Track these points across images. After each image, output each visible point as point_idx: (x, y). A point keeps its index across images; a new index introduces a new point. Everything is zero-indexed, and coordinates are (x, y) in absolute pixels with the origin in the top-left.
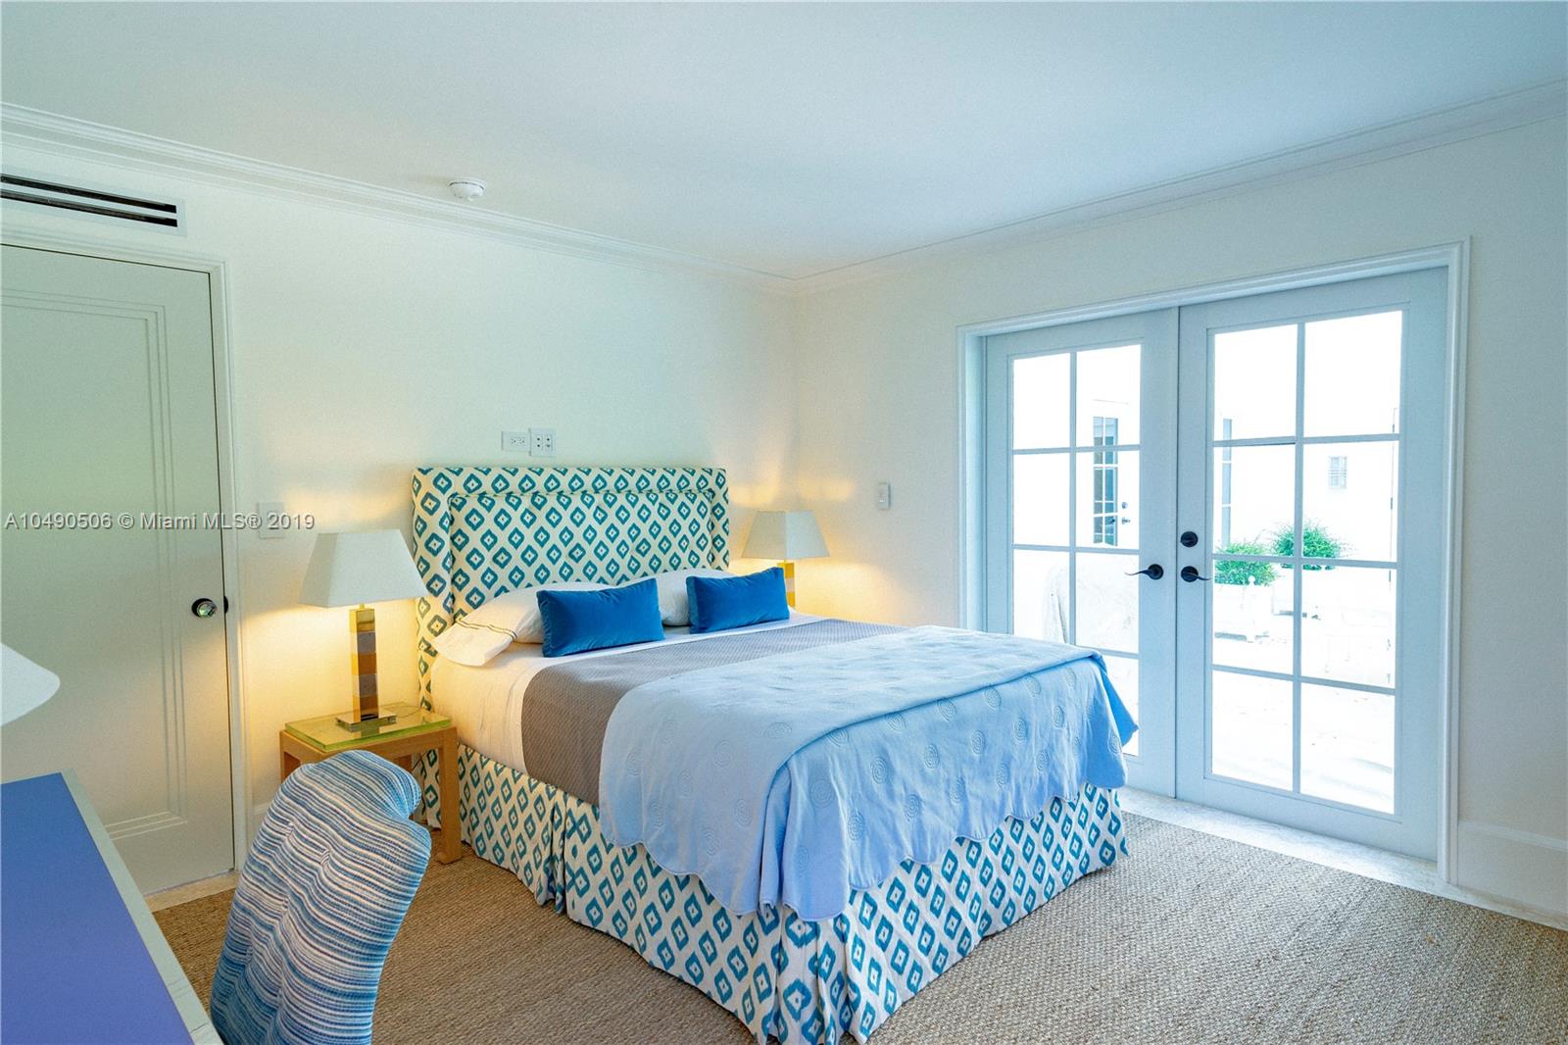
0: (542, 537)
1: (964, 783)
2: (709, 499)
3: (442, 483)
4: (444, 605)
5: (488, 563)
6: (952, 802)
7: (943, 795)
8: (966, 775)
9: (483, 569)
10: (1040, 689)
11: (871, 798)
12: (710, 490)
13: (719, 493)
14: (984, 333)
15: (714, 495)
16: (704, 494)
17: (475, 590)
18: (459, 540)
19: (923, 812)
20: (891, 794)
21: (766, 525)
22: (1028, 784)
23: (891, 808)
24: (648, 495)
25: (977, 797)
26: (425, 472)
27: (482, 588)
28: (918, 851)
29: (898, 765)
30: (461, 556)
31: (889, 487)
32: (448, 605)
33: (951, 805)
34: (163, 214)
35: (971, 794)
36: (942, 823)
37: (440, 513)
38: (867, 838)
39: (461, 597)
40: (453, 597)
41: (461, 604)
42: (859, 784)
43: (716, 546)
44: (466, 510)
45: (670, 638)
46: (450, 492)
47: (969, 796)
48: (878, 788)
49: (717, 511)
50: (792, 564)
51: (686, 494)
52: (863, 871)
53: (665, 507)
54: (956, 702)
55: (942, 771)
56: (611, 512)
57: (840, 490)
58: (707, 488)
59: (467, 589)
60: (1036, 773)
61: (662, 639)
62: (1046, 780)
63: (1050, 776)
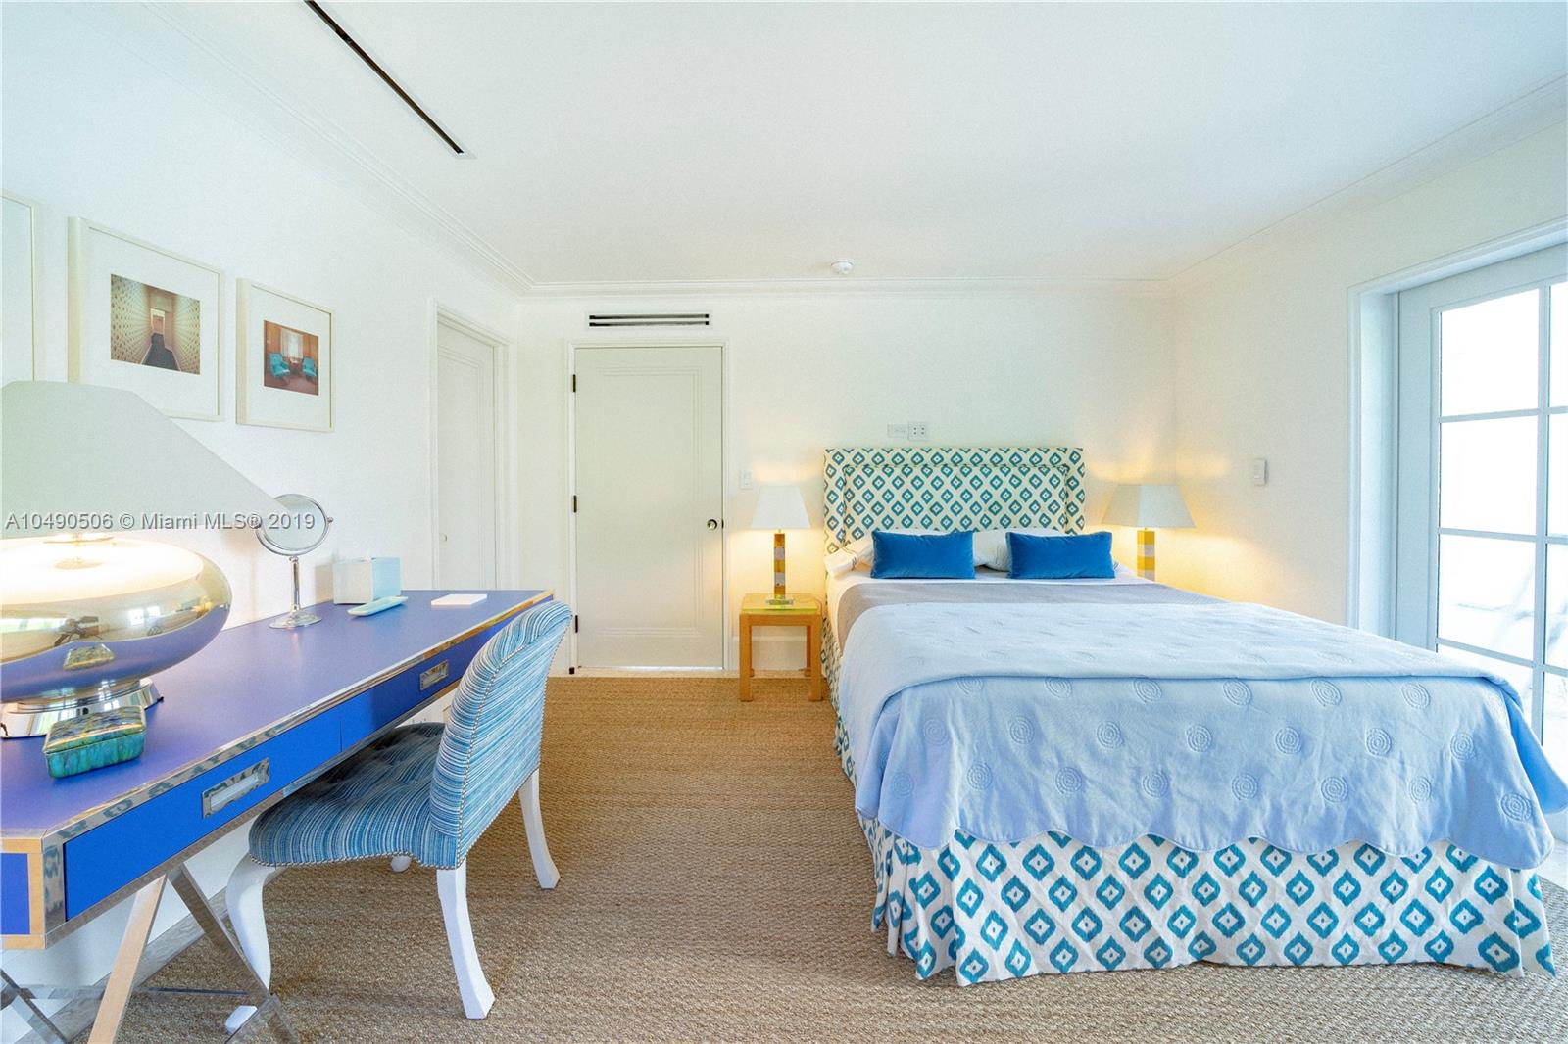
0: (908, 496)
1: (1168, 779)
2: (1063, 473)
3: (838, 458)
4: (837, 536)
5: (868, 511)
6: (1144, 794)
7: (1127, 781)
8: (1170, 768)
9: (864, 515)
10: (1339, 701)
11: (1004, 753)
12: (1065, 465)
13: (1074, 468)
14: (1396, 286)
15: (1069, 469)
16: (1058, 468)
17: (858, 529)
18: (849, 495)
19: (1087, 791)
20: (1035, 759)
21: (1124, 498)
22: (1298, 810)
23: (1035, 772)
24: (1001, 469)
25: (1191, 799)
26: (828, 451)
27: (863, 528)
28: (1075, 826)
29: (1050, 732)
30: (850, 505)
31: (1266, 463)
32: (840, 536)
33: (1140, 797)
34: (704, 319)
35: (1179, 792)
36: (1119, 810)
37: (836, 478)
38: (995, 794)
39: (849, 531)
40: (844, 532)
41: (849, 537)
42: (988, 734)
43: (1069, 512)
44: (854, 475)
45: (979, 579)
46: (843, 464)
47: (1175, 796)
48: (1017, 748)
49: (1072, 483)
50: (1153, 533)
51: (1039, 469)
52: (985, 822)
53: (1017, 478)
54: (1165, 685)
55: (1126, 755)
56: (966, 481)
57: (1216, 467)
58: (1061, 463)
59: (853, 528)
60: (1318, 799)
61: (973, 578)
62: (1341, 813)
63: (1350, 812)
